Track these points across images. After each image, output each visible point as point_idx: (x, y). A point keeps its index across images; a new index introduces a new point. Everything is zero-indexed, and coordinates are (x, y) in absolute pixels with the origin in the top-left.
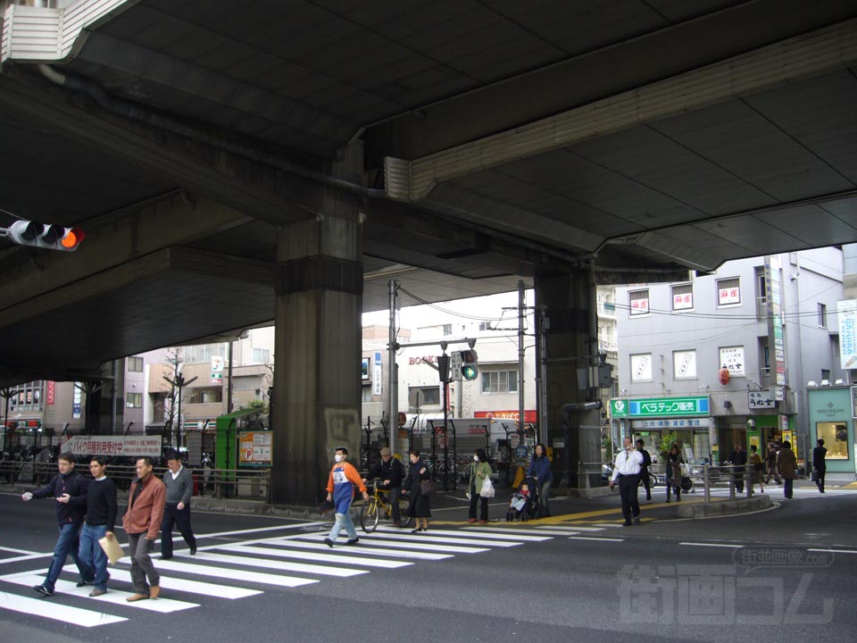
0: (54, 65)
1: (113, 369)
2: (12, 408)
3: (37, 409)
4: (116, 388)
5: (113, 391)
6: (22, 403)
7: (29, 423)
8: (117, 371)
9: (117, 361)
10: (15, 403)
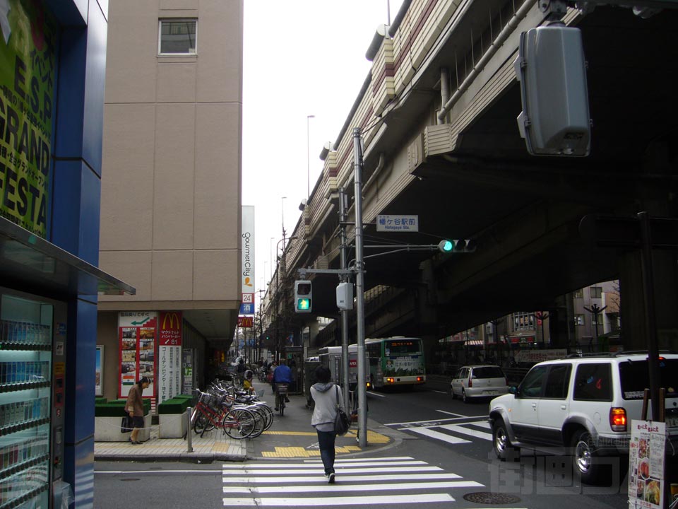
0: (450, 154)
1: (565, 300)
2: (516, 329)
3: (532, 328)
4: (568, 314)
5: (566, 316)
6: (522, 325)
7: (527, 338)
8: (568, 303)
9: (567, 295)
10: (517, 325)
